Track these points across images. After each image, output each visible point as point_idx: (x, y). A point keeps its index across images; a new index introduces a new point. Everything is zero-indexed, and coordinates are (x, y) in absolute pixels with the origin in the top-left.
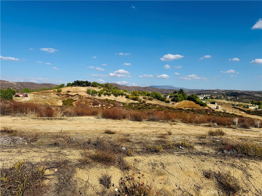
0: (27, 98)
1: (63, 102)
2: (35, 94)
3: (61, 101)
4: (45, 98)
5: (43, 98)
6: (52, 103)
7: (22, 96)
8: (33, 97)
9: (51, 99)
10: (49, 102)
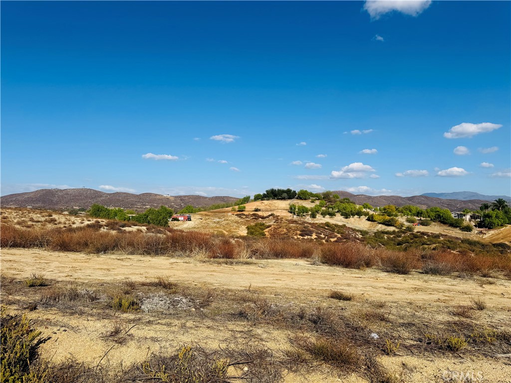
0: (190, 222)
1: (248, 228)
2: (202, 214)
3: (244, 227)
4: (218, 222)
5: (215, 222)
6: (230, 231)
7: (182, 218)
8: (199, 221)
9: (228, 224)
10: (224, 230)
